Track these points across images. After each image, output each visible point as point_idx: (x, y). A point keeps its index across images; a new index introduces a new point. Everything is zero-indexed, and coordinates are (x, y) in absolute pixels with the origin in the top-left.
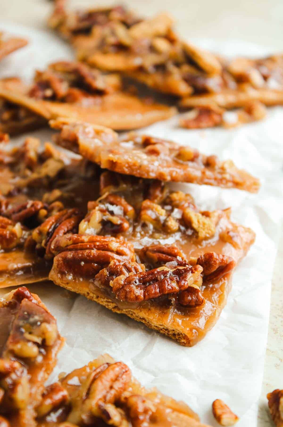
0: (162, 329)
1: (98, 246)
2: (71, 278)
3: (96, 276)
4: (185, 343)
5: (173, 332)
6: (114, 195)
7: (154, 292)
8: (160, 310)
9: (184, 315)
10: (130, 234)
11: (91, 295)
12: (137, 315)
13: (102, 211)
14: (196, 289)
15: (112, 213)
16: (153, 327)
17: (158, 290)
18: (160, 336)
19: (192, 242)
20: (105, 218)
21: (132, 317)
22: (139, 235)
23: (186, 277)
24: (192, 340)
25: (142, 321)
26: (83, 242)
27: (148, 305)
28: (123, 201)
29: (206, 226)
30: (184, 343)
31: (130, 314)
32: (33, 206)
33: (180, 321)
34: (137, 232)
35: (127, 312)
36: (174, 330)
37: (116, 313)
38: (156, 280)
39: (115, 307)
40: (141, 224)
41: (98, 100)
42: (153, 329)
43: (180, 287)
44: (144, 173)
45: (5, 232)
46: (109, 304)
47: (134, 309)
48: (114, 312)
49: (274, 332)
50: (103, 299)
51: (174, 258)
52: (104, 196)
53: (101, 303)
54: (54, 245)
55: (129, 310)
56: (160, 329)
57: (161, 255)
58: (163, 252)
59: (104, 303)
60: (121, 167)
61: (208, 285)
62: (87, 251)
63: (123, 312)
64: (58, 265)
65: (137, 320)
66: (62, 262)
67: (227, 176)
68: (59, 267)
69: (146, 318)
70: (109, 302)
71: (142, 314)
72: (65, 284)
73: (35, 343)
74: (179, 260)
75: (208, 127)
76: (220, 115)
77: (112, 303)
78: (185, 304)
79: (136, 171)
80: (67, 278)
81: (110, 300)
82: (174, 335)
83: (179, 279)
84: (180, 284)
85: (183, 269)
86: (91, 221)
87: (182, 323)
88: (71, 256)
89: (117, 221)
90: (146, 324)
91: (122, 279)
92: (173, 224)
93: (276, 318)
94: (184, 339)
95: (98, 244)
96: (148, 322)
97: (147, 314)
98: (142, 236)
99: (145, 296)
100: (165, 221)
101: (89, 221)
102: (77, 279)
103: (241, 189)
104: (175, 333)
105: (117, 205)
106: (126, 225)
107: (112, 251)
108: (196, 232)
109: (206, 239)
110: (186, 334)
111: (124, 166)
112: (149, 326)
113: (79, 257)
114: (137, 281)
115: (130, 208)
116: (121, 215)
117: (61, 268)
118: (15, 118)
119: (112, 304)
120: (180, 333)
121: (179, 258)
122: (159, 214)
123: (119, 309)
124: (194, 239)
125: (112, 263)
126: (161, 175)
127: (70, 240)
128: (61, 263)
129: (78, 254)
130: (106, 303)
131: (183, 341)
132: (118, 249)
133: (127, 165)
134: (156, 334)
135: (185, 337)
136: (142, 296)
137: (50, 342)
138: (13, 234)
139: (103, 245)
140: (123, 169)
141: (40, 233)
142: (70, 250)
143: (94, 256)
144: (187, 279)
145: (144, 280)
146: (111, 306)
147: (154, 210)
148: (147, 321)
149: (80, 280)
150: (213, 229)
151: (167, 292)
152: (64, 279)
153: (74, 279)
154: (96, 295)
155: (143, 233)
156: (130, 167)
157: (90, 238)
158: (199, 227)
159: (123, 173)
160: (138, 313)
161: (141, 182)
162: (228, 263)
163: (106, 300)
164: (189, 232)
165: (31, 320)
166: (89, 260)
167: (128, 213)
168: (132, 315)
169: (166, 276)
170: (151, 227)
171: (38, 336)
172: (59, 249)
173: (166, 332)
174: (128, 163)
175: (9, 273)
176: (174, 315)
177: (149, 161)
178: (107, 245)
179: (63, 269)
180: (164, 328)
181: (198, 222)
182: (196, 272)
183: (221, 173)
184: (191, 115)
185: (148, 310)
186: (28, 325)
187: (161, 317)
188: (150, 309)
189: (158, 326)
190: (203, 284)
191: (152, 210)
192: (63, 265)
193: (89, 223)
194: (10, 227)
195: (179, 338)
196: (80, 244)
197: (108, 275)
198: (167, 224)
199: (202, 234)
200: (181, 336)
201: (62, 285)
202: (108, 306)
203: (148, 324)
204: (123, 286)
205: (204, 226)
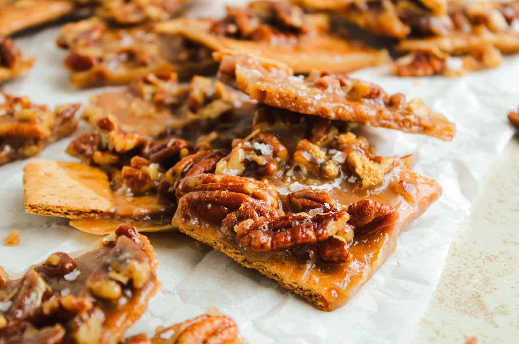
0: (296, 289)
1: (231, 186)
2: (196, 223)
3: (223, 221)
4: (323, 306)
5: (309, 292)
6: (267, 133)
7: (284, 240)
8: (296, 265)
9: (325, 272)
10: (279, 178)
11: (219, 244)
12: (268, 270)
13: (247, 150)
14: (341, 242)
15: (259, 153)
16: (287, 286)
17: (289, 238)
18: (295, 297)
19: (353, 191)
20: (248, 157)
21: (263, 273)
22: (289, 180)
23: (326, 224)
24: (331, 303)
25: (274, 278)
26: (214, 181)
27: (283, 258)
28: (275, 140)
29: (372, 172)
30: (321, 306)
31: (261, 269)
32: (174, 144)
33: (317, 279)
34: (288, 177)
35: (258, 266)
36: (310, 290)
37: (246, 268)
38: (289, 226)
39: (245, 260)
40: (293, 167)
41: (293, 40)
42: (287, 288)
43: (318, 236)
44: (301, 106)
45: (137, 173)
46: (238, 256)
47: (264, 262)
48: (243, 266)
49: (439, 302)
50: (231, 249)
51: (321, 205)
52: (254, 134)
53: (230, 255)
54: (182, 185)
55: (260, 263)
56: (294, 288)
57: (305, 200)
58: (311, 198)
59: (232, 254)
60: (271, 99)
61: (361, 241)
62: (217, 191)
63: (253, 267)
64: (182, 207)
65: (270, 276)
66: (186, 203)
67: (412, 118)
68: (183, 210)
69: (278, 274)
70: (238, 253)
71: (274, 269)
72: (190, 230)
73: (119, 283)
74: (327, 207)
75: (425, 75)
76: (442, 61)
77: (242, 254)
78: (326, 259)
79: (291, 104)
80: (191, 224)
81: (238, 252)
82: (311, 296)
83: (318, 227)
84: (317, 232)
85: (323, 215)
86: (231, 160)
87: (319, 281)
88: (198, 196)
89: (262, 161)
90: (279, 281)
91: (249, 223)
92: (332, 168)
93: (447, 286)
94: (322, 301)
95: (231, 184)
96: (282, 280)
97: (279, 269)
98: (293, 181)
99: (272, 244)
100: (323, 165)
101: (228, 161)
102: (203, 223)
103: (429, 135)
104: (311, 293)
105: (266, 144)
106: (273, 167)
107: (248, 194)
108: (359, 179)
109: (371, 188)
110: (323, 295)
111: (275, 96)
112: (282, 284)
113: (206, 198)
114: (267, 227)
115: (282, 148)
116: (269, 156)
117: (185, 211)
118: (194, 58)
119: (241, 256)
120: (317, 294)
121: (327, 205)
122: (316, 156)
123: (249, 263)
124: (357, 188)
125: (242, 206)
126: (324, 110)
127: (200, 179)
128: (186, 205)
129: (206, 195)
130: (234, 255)
131: (320, 303)
132: (255, 191)
133: (278, 96)
134: (290, 295)
135: (323, 299)
136: (269, 244)
137: (139, 284)
138: (146, 176)
139: (237, 186)
140: (274, 100)
141: (174, 174)
142: (199, 190)
143: (224, 197)
144: (327, 228)
145: (275, 226)
146: (240, 259)
147: (311, 151)
148: (281, 278)
149: (207, 226)
150: (380, 177)
151: (300, 241)
152: (188, 224)
153: (200, 224)
154: (224, 245)
155: (294, 178)
156: (281, 98)
157: (224, 177)
158: (364, 173)
159: (273, 105)
160: (269, 268)
161: (302, 120)
162: (387, 214)
163: (234, 250)
164: (352, 180)
165: (122, 257)
166: (218, 203)
167: (278, 154)
168: (263, 270)
169: (302, 222)
170: (305, 170)
171: (125, 275)
172: (187, 189)
173: (301, 292)
174: (280, 94)
175: (134, 219)
176: (312, 271)
177: (308, 94)
178: (242, 186)
179: (187, 212)
180: (298, 287)
181: (364, 167)
182: (339, 220)
183: (404, 115)
184: (406, 60)
185: (281, 264)
186: (116, 263)
187: (296, 273)
188: (284, 264)
189: (291, 284)
190: (355, 239)
191: (308, 151)
192: (187, 207)
193: (229, 162)
194: (145, 168)
195: (316, 300)
196: (210, 184)
197: (237, 220)
198: (324, 168)
199: (367, 181)
200: (318, 298)
201: (188, 233)
202: (237, 258)
203: (281, 282)
204: (248, 231)
205: (370, 172)
